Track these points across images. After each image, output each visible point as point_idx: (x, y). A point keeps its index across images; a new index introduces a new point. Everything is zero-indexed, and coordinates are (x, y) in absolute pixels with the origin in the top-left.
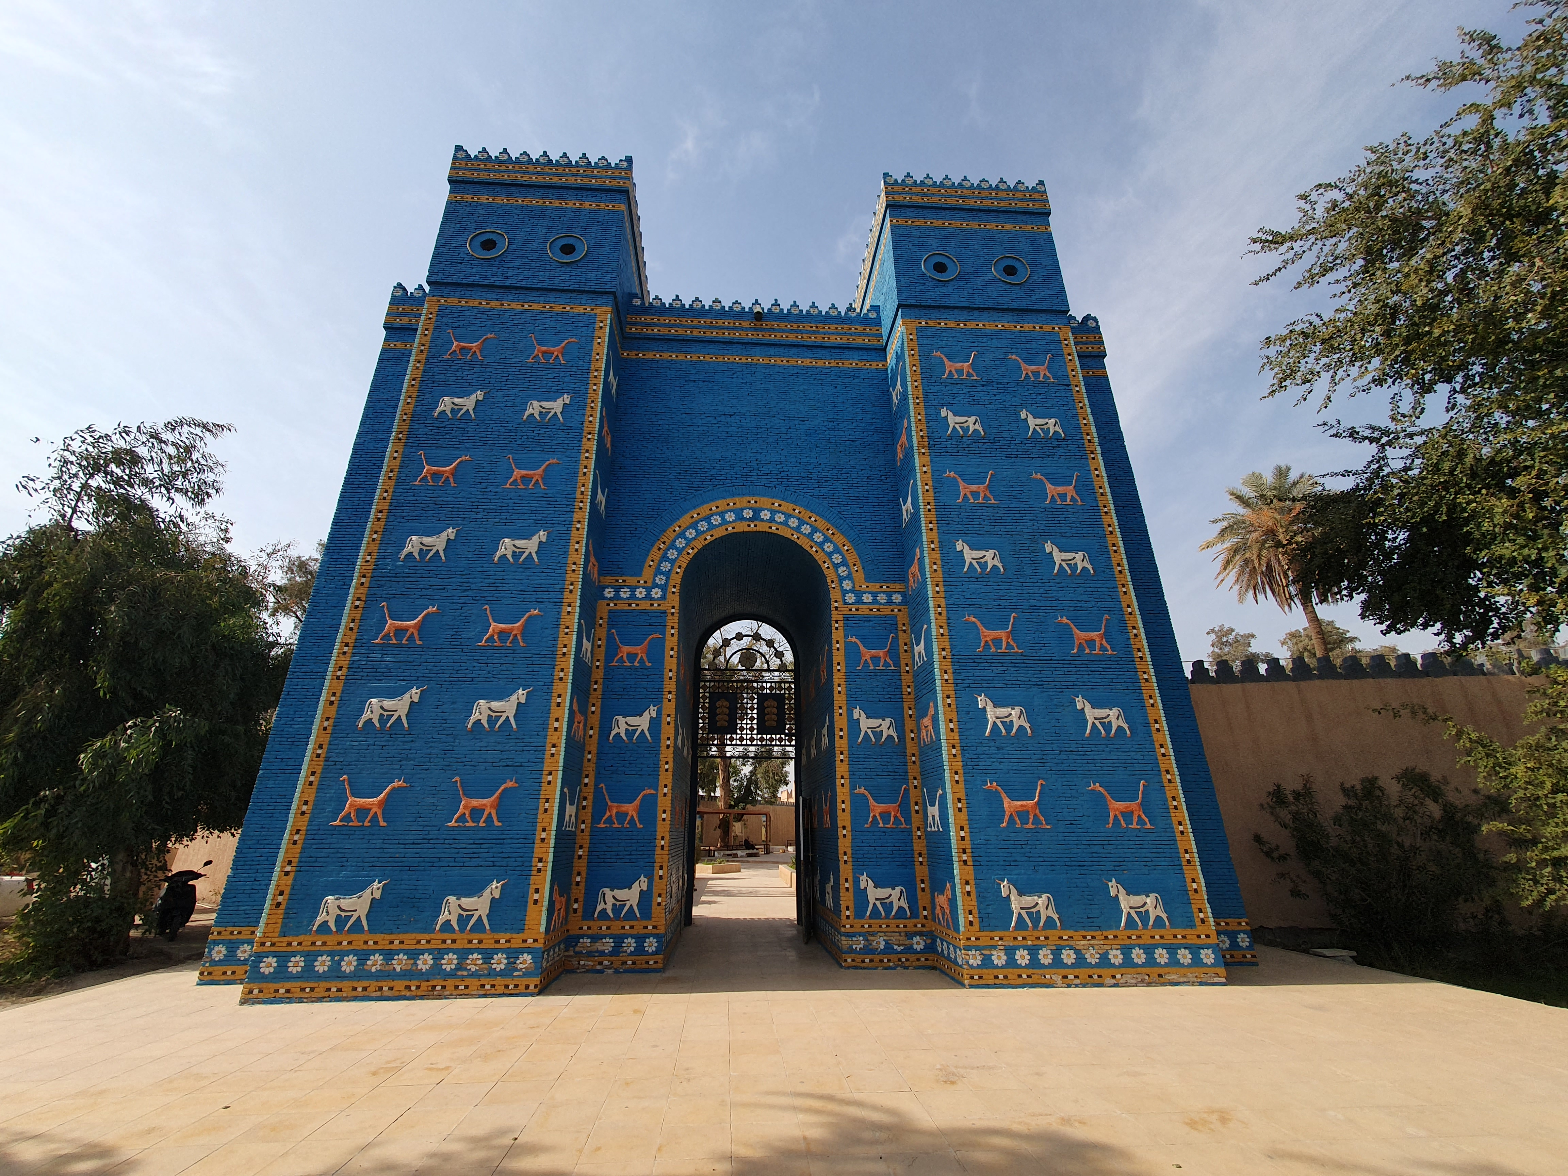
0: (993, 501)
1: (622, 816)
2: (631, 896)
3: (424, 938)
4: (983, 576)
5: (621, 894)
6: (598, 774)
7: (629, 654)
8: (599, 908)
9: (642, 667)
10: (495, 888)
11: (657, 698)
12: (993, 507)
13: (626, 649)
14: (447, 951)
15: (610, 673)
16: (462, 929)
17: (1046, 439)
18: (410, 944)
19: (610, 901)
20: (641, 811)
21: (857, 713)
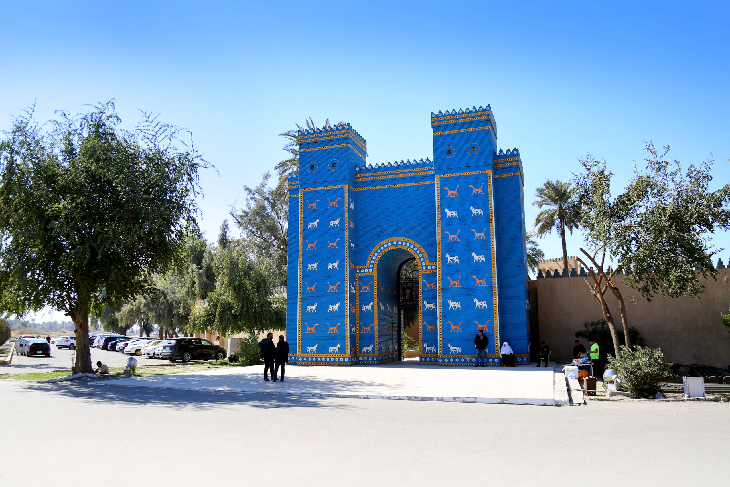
0: (458, 240)
1: (366, 330)
2: (370, 348)
3: (327, 355)
4: (453, 265)
5: (368, 348)
6: (360, 320)
7: (365, 289)
8: (363, 351)
9: (368, 292)
10: (339, 346)
11: (372, 301)
12: (458, 242)
13: (364, 287)
14: (332, 357)
15: (360, 294)
16: (334, 353)
17: (478, 216)
18: (324, 356)
19: (365, 350)
20: (370, 329)
21: (425, 302)
